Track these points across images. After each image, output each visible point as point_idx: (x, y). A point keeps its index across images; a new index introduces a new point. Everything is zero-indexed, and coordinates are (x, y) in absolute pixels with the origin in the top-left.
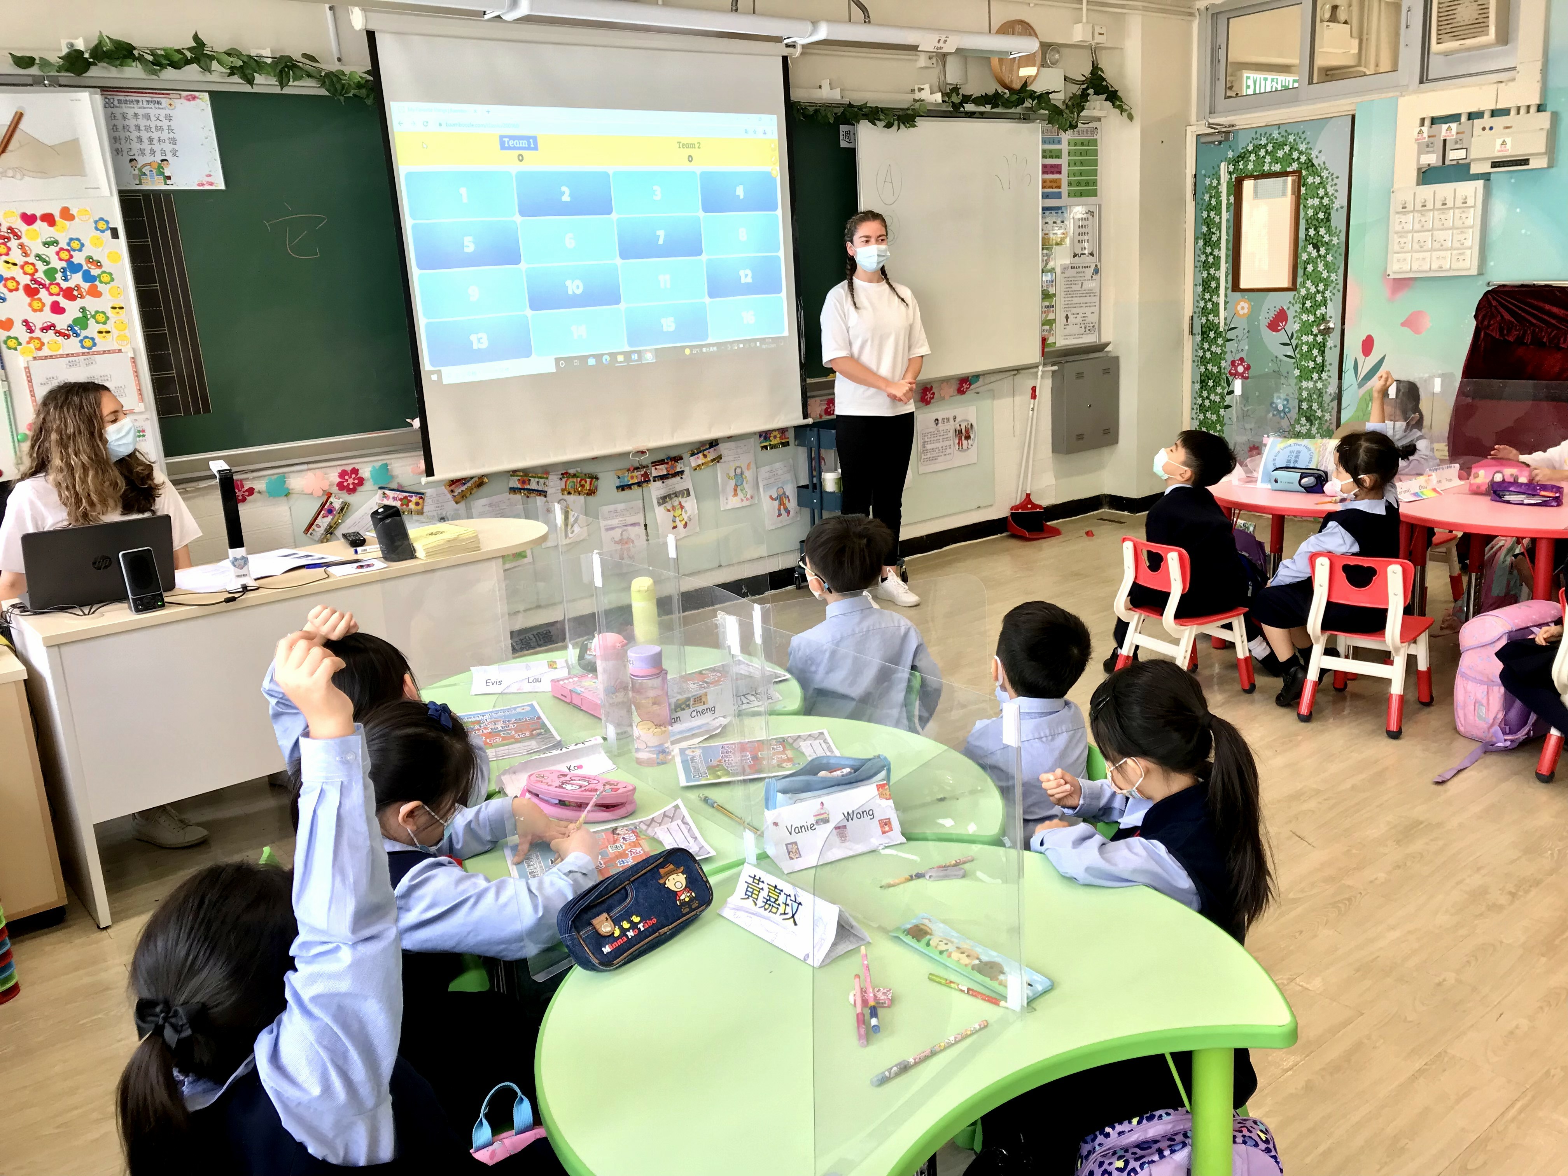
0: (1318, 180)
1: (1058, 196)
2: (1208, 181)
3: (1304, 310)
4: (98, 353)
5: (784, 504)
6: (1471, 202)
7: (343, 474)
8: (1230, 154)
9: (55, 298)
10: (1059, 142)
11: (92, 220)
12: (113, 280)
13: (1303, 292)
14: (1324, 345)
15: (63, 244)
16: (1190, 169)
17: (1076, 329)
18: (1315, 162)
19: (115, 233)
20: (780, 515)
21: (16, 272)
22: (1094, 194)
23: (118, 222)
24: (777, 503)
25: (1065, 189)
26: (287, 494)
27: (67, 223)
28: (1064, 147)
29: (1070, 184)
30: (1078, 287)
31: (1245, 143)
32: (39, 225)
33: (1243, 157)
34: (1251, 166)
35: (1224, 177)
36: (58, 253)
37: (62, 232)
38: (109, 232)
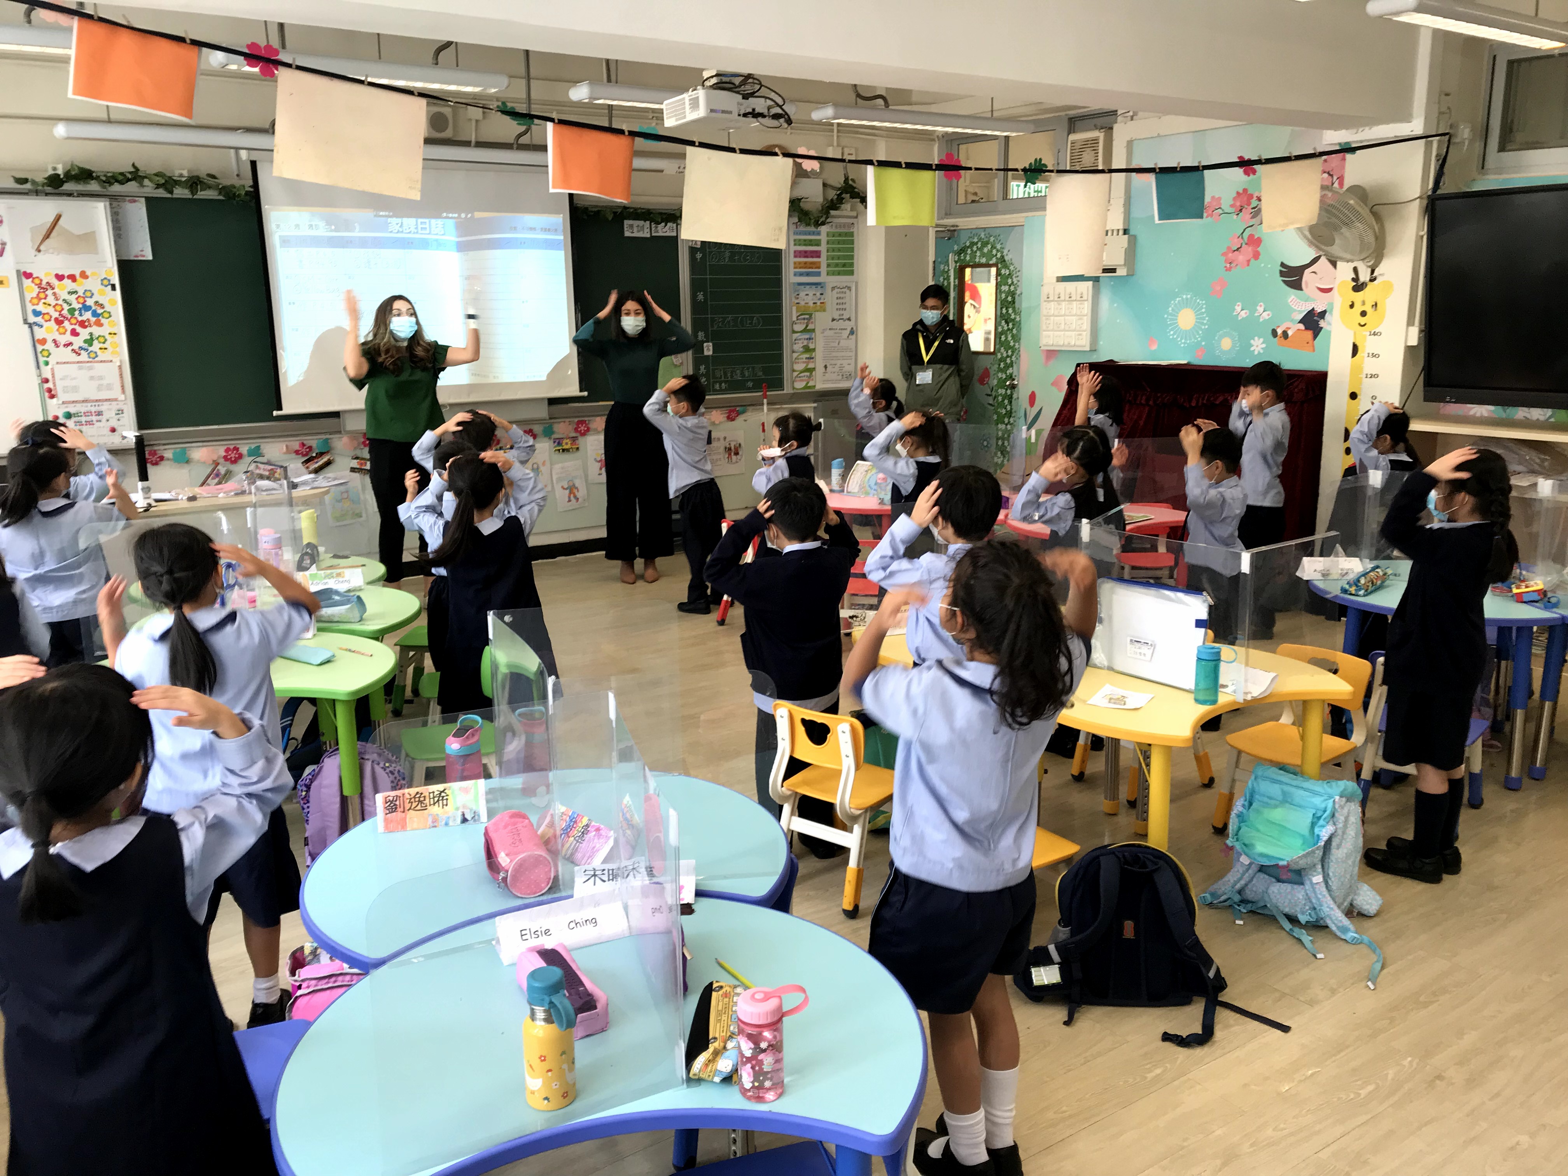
0: (1007, 272)
1: (818, 274)
2: (942, 267)
3: (1000, 370)
4: (98, 362)
5: (574, 494)
6: (1085, 298)
7: (227, 450)
8: (956, 248)
9: (73, 327)
10: (819, 234)
11: (99, 280)
12: (110, 316)
13: (999, 356)
14: (1011, 398)
15: (81, 293)
16: (931, 258)
17: (834, 376)
18: (1006, 258)
19: (113, 287)
20: (570, 501)
21: (50, 310)
22: (852, 273)
23: (116, 281)
24: (567, 492)
25: (824, 269)
26: (188, 462)
27: (84, 281)
28: (823, 238)
29: (828, 265)
30: (836, 344)
31: (965, 240)
32: (66, 281)
33: (963, 250)
34: (968, 258)
35: (952, 266)
36: (77, 299)
37: (80, 286)
38: (110, 287)
